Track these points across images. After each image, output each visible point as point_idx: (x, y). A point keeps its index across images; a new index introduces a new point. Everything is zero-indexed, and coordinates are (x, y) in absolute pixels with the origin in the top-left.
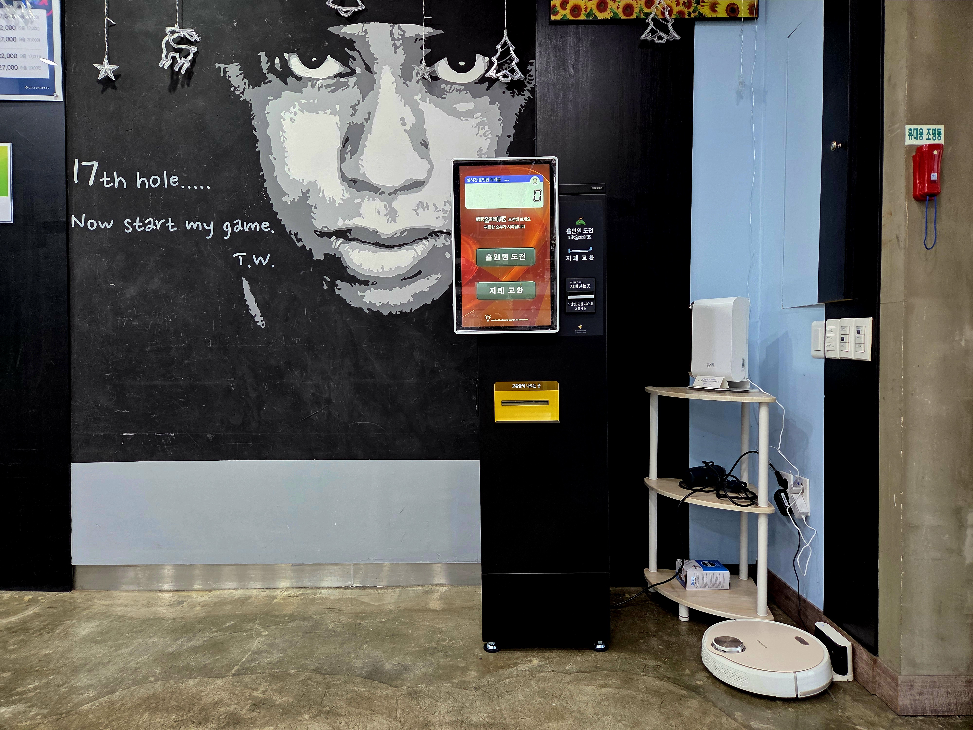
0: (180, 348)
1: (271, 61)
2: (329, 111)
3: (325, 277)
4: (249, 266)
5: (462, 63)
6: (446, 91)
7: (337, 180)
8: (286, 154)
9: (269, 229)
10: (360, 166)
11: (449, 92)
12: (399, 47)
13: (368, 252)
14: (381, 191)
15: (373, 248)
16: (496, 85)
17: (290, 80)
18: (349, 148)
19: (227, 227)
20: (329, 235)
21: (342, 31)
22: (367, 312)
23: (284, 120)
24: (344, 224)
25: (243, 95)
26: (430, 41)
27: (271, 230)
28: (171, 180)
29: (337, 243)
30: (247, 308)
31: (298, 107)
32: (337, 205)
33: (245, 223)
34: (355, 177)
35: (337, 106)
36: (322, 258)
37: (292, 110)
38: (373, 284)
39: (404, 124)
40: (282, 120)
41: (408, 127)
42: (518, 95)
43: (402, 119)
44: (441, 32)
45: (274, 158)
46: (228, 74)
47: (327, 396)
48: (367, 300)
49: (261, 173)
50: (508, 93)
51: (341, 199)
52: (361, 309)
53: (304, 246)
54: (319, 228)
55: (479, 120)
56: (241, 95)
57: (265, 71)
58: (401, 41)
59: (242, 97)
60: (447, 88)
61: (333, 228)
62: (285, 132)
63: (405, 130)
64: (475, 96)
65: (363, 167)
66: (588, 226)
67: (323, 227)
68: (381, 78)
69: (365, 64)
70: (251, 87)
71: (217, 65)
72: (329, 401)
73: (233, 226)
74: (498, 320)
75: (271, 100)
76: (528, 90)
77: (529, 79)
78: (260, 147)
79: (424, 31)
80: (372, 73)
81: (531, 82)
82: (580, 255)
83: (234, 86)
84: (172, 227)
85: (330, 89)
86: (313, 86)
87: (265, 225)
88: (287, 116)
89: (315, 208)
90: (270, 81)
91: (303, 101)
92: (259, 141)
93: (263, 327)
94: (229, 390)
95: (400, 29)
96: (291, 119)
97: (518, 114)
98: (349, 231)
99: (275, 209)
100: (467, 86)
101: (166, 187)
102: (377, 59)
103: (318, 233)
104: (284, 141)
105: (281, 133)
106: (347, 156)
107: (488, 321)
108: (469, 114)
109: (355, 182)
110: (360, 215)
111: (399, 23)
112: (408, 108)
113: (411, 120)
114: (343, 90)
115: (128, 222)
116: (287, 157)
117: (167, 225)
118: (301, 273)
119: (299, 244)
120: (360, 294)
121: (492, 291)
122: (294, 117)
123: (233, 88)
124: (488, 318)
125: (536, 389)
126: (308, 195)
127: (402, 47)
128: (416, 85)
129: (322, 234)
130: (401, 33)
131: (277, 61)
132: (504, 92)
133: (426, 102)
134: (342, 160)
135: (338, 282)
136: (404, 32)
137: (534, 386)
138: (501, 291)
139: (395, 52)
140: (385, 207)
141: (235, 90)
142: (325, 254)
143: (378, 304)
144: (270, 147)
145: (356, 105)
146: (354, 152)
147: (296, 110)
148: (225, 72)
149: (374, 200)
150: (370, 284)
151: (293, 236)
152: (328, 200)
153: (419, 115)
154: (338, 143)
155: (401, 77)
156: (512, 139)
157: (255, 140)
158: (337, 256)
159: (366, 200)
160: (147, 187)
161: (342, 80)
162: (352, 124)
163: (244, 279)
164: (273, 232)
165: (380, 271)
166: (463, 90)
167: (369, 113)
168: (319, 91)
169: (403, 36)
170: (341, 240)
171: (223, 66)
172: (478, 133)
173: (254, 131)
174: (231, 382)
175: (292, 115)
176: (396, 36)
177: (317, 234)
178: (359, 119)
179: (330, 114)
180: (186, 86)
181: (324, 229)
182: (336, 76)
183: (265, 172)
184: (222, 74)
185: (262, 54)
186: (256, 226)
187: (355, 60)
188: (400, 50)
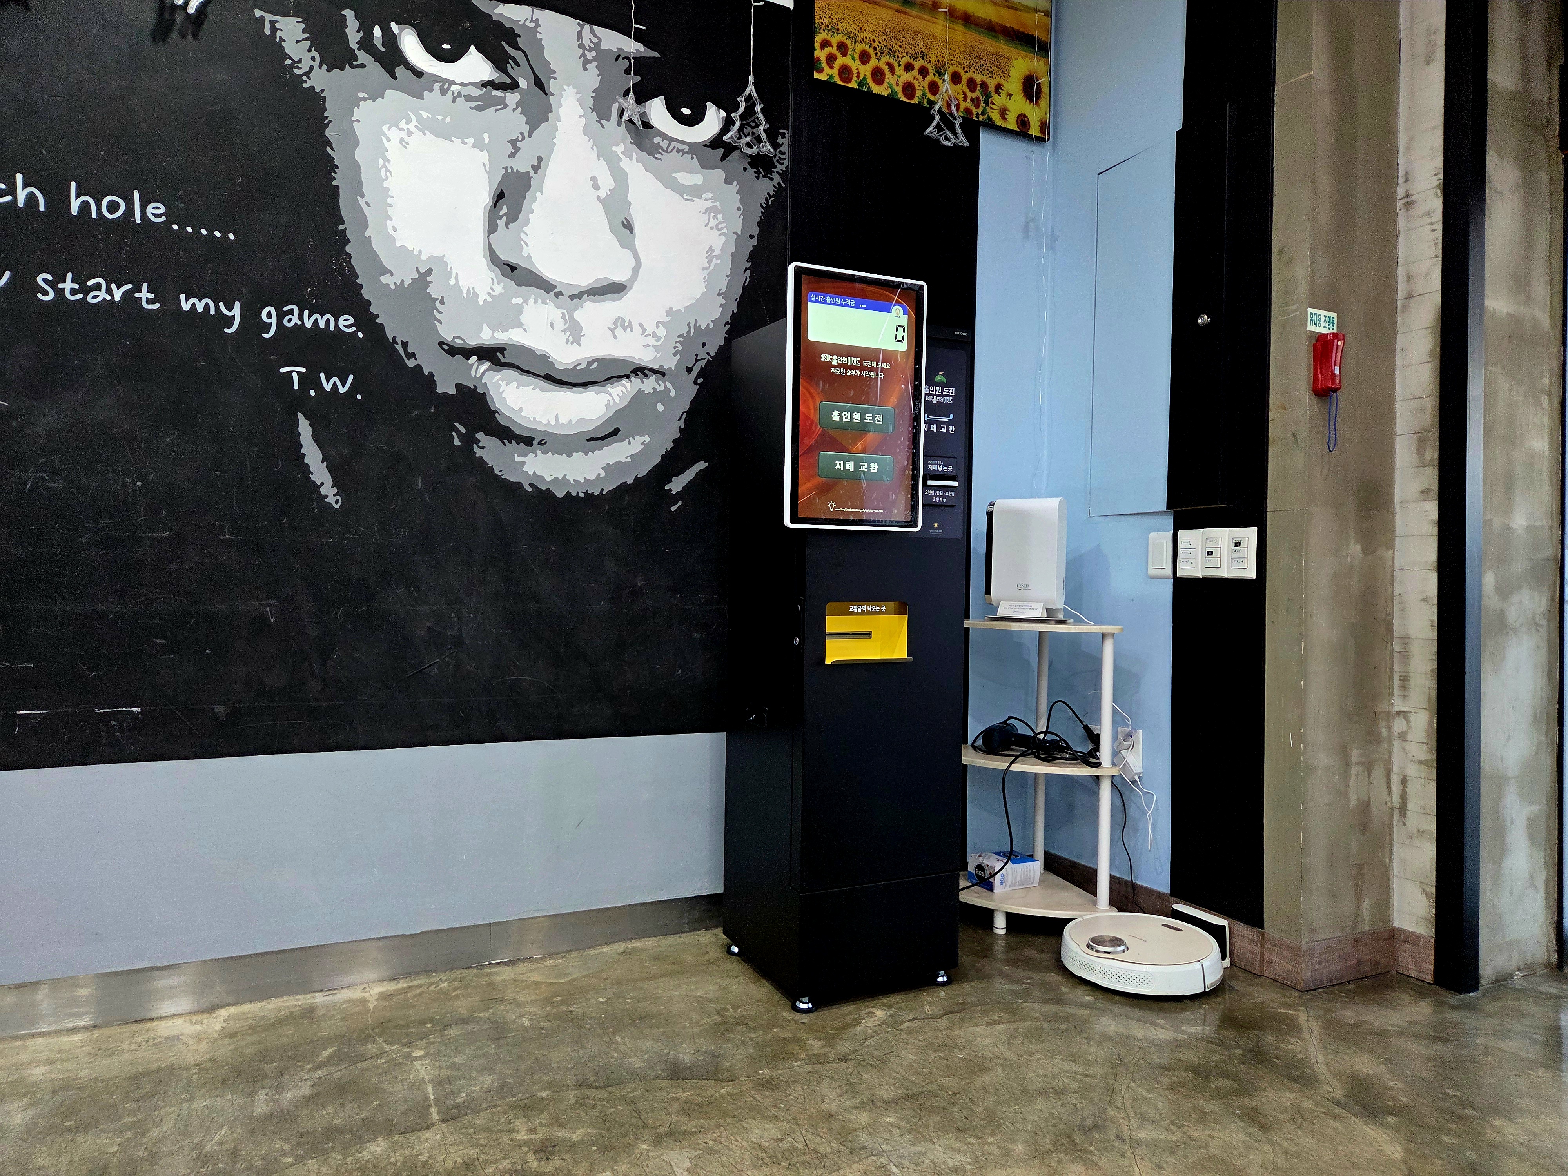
1: (366, 28)
2: (471, 141)
3: (457, 424)
4: (312, 393)
5: (686, 111)
6: (662, 148)
7: (482, 262)
8: (389, 201)
9: (353, 329)
10: (522, 243)
11: (666, 151)
12: (590, 62)
13: (534, 389)
14: (556, 290)
15: (540, 382)
16: (735, 155)
17: (400, 71)
18: (505, 210)
19: (269, 315)
20: (467, 353)
21: (497, 11)
22: (529, 489)
23: (389, 140)
24: (493, 337)
25: (309, 78)
26: (640, 65)
27: (357, 331)
28: (150, 210)
29: (479, 369)
30: (306, 470)
31: (414, 122)
32: (481, 303)
33: (306, 313)
34: (513, 261)
35: (486, 136)
36: (452, 391)
37: (403, 124)
38: (540, 443)
39: (596, 187)
40: (384, 139)
41: (602, 194)
42: (764, 177)
43: (594, 179)
44: (656, 54)
45: (367, 203)
46: (279, 33)
47: (455, 631)
48: (529, 469)
49: (341, 227)
50: (751, 171)
51: (489, 294)
52: (519, 485)
53: (419, 368)
54: (449, 338)
55: (709, 204)
56: (304, 78)
57: (353, 45)
58: (594, 53)
59: (306, 82)
60: (664, 144)
61: (472, 342)
62: (389, 161)
63: (598, 198)
64: (705, 165)
65: (527, 245)
66: (948, 385)
67: (455, 337)
68: (560, 106)
69: (535, 76)
70: (324, 67)
71: (258, 13)
72: (458, 642)
73: (281, 316)
74: (844, 510)
75: (365, 99)
76: (777, 172)
77: (779, 157)
78: (339, 179)
79: (633, 47)
80: (546, 94)
81: (782, 162)
82: (939, 424)
83: (291, 58)
84: (149, 301)
85: (474, 104)
86: (444, 92)
87: (346, 322)
88: (394, 134)
89: (442, 302)
90: (363, 66)
91: (425, 114)
92: (337, 167)
93: (337, 506)
94: (264, 619)
95: (593, 32)
96: (402, 140)
97: (764, 205)
98: (502, 350)
99: (366, 294)
100: (693, 149)
101: (138, 221)
102: (554, 72)
103: (446, 347)
104: (387, 177)
105: (381, 161)
106: (501, 223)
107: (832, 510)
108: (695, 192)
109: (513, 268)
110: (520, 325)
111: (592, 21)
112: (603, 162)
113: (607, 183)
114: (496, 110)
115: (45, 280)
116: (391, 205)
117: (137, 295)
118: (414, 414)
119: (411, 363)
120: (518, 459)
121: (838, 466)
122: (406, 138)
123: (288, 62)
124: (832, 505)
125: (879, 613)
126: (429, 279)
127: (595, 63)
128: (614, 129)
129: (453, 351)
130: (595, 40)
131: (377, 32)
132: (745, 169)
133: (631, 159)
134: (492, 229)
135: (480, 435)
136: (600, 40)
137: (878, 608)
138: (850, 466)
139: (585, 69)
140: (563, 317)
141: (292, 66)
142: (458, 386)
143: (548, 479)
144: (360, 183)
145: (517, 140)
146: (512, 218)
147: (412, 126)
148: (274, 30)
149: (544, 302)
150: (535, 442)
151: (399, 347)
152: (465, 291)
153: (620, 177)
154: (486, 198)
155: (593, 110)
156: (755, 241)
157: (330, 166)
158: (480, 390)
159: (531, 301)
160: (94, 215)
161: (495, 93)
162: (509, 170)
163: (300, 415)
164: (360, 335)
165: (553, 422)
166: (687, 153)
167: (540, 159)
168: (454, 102)
169: (597, 45)
170: (487, 365)
171: (269, 17)
172: (708, 224)
173: (328, 149)
174: (269, 609)
175: (404, 134)
176: (586, 42)
178: (522, 164)
179: (473, 146)
181: (456, 341)
182: (485, 85)
183: (349, 226)
184: (267, 31)
185: (349, 14)
186: (328, 321)
187: (518, 65)
188: (592, 66)
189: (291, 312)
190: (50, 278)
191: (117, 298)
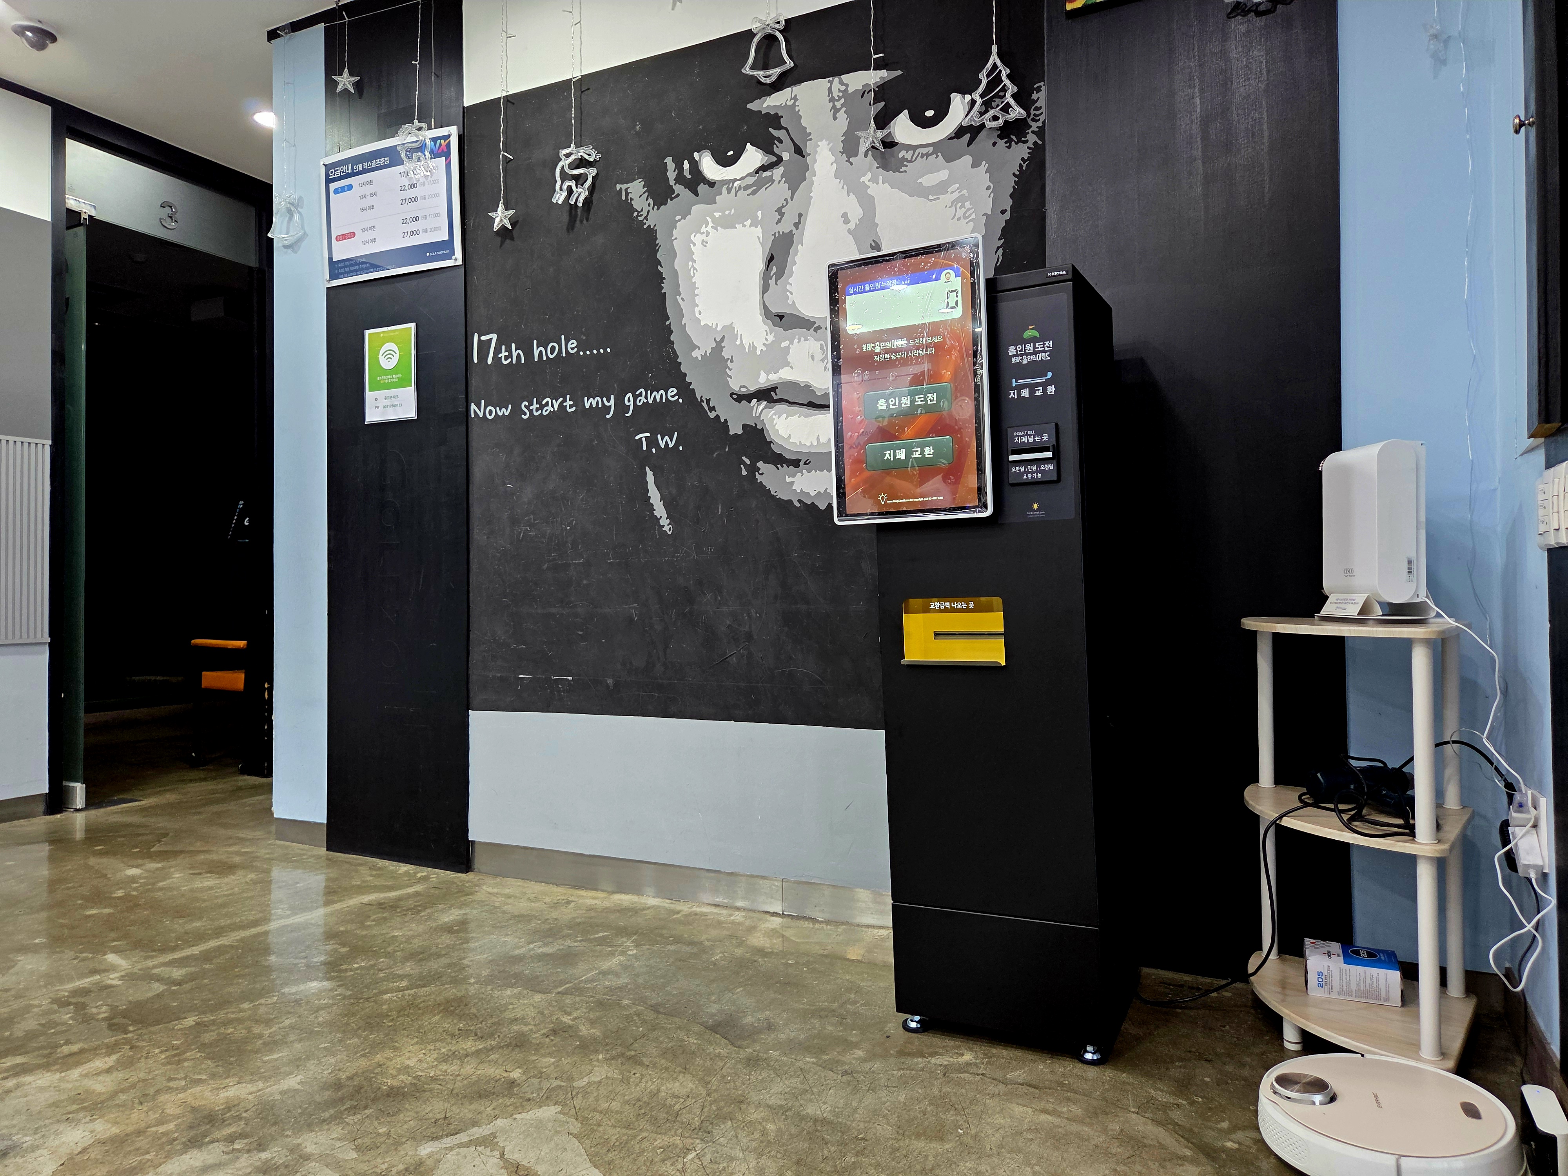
0: (579, 564)
1: (679, 167)
2: (748, 223)
3: (744, 458)
4: (654, 451)
5: (930, 113)
6: (907, 160)
7: (759, 318)
8: (696, 292)
9: (676, 397)
10: (788, 293)
11: (911, 161)
12: (840, 109)
13: (799, 417)
14: (815, 326)
15: (804, 410)
16: (983, 133)
17: (702, 188)
18: (774, 269)
19: (629, 401)
20: (748, 397)
21: (765, 105)
22: (798, 505)
23: (694, 245)
24: (768, 379)
25: (647, 220)
26: (881, 92)
27: (678, 399)
28: (569, 346)
29: (758, 408)
30: (651, 508)
31: (711, 224)
32: (758, 353)
33: (649, 392)
34: (781, 310)
35: (759, 214)
36: (740, 432)
37: (703, 229)
38: (805, 464)
39: (847, 221)
40: (692, 245)
41: (852, 226)
42: (1017, 143)
43: (845, 216)
44: (899, 72)
45: (682, 299)
46: (630, 196)
47: (747, 629)
48: (797, 487)
49: (667, 323)
50: (1002, 143)
51: (764, 344)
52: (790, 502)
53: (718, 417)
54: (736, 389)
55: (956, 195)
56: (645, 221)
57: (672, 183)
58: (843, 101)
59: (645, 224)
60: (908, 155)
61: (753, 388)
62: (695, 261)
63: (849, 231)
64: (949, 159)
65: (792, 294)
66: (1043, 339)
67: (741, 387)
68: (815, 161)
69: (795, 144)
70: (656, 207)
71: (618, 187)
72: (749, 637)
73: (635, 398)
74: (897, 501)
75: (679, 220)
76: (1033, 132)
77: (1035, 115)
78: (666, 287)
79: (873, 77)
80: (804, 157)
81: (1037, 118)
82: (1032, 387)
83: (637, 211)
84: (571, 407)
85: (749, 191)
86: (729, 191)
87: (673, 391)
88: (697, 239)
89: (732, 361)
90: (678, 195)
91: (717, 215)
92: (665, 279)
93: (670, 533)
94: (631, 620)
95: (841, 83)
96: (703, 241)
97: (1017, 173)
98: (774, 389)
99: (683, 369)
100: (937, 147)
101: (564, 355)
102: (810, 134)
103: (735, 396)
104: (694, 274)
105: (690, 263)
106: (772, 282)
107: (883, 503)
108: (941, 188)
109: (781, 317)
110: (787, 364)
111: (839, 74)
112: (852, 196)
113: (856, 212)
114: (766, 188)
115: (525, 406)
116: (697, 295)
117: (565, 404)
118: (715, 455)
119: (712, 415)
120: (788, 480)
121: (887, 456)
122: (705, 239)
123: (635, 214)
124: (883, 498)
125: (968, 610)
126: (723, 345)
127: (844, 109)
128: (864, 162)
129: (740, 398)
130: (843, 88)
131: (686, 165)
132: (994, 144)
133: (877, 183)
134: (765, 289)
135: (760, 464)
136: (847, 85)
137: (964, 605)
138: (901, 455)
139: (835, 118)
140: (822, 348)
141: (638, 216)
142: (744, 426)
143: (813, 494)
144: (678, 285)
145: (783, 206)
146: (780, 275)
147: (709, 229)
148: (627, 194)
149: (806, 340)
150: (801, 463)
151: (704, 404)
152: (747, 348)
153: (868, 204)
154: (761, 265)
155: (842, 153)
156: (1007, 216)
157: (661, 278)
158: (759, 427)
159: (796, 341)
160: (545, 359)
161: (766, 174)
162: (777, 235)
163: (647, 468)
164: (681, 401)
165: (815, 443)
166: (932, 154)
167: (800, 215)
168: (736, 196)
169: (846, 90)
170: (764, 403)
171: (624, 186)
172: (955, 216)
173: (659, 267)
174: (633, 609)
175: (704, 237)
176: (836, 94)
177: (733, 399)
178: (786, 226)
179: (750, 227)
180: (585, 222)
181: (742, 389)
182: (757, 172)
183: (672, 322)
184: (624, 198)
185: (669, 160)
186: (661, 395)
187: (781, 142)
188: (842, 115)
189: (641, 394)
190: (527, 404)
191: (556, 409)
